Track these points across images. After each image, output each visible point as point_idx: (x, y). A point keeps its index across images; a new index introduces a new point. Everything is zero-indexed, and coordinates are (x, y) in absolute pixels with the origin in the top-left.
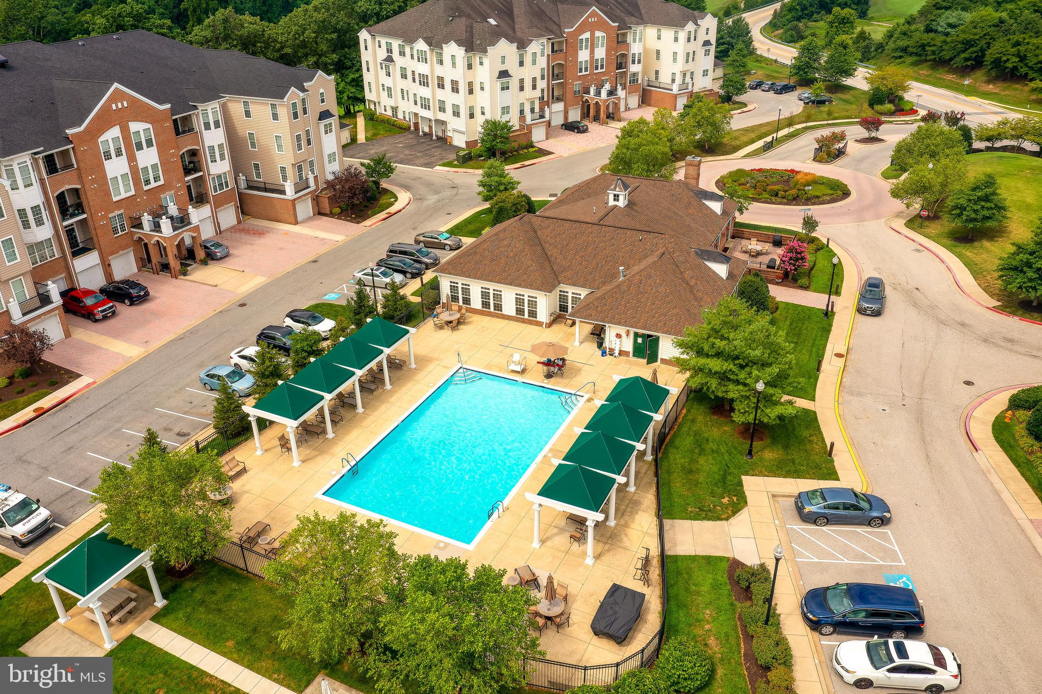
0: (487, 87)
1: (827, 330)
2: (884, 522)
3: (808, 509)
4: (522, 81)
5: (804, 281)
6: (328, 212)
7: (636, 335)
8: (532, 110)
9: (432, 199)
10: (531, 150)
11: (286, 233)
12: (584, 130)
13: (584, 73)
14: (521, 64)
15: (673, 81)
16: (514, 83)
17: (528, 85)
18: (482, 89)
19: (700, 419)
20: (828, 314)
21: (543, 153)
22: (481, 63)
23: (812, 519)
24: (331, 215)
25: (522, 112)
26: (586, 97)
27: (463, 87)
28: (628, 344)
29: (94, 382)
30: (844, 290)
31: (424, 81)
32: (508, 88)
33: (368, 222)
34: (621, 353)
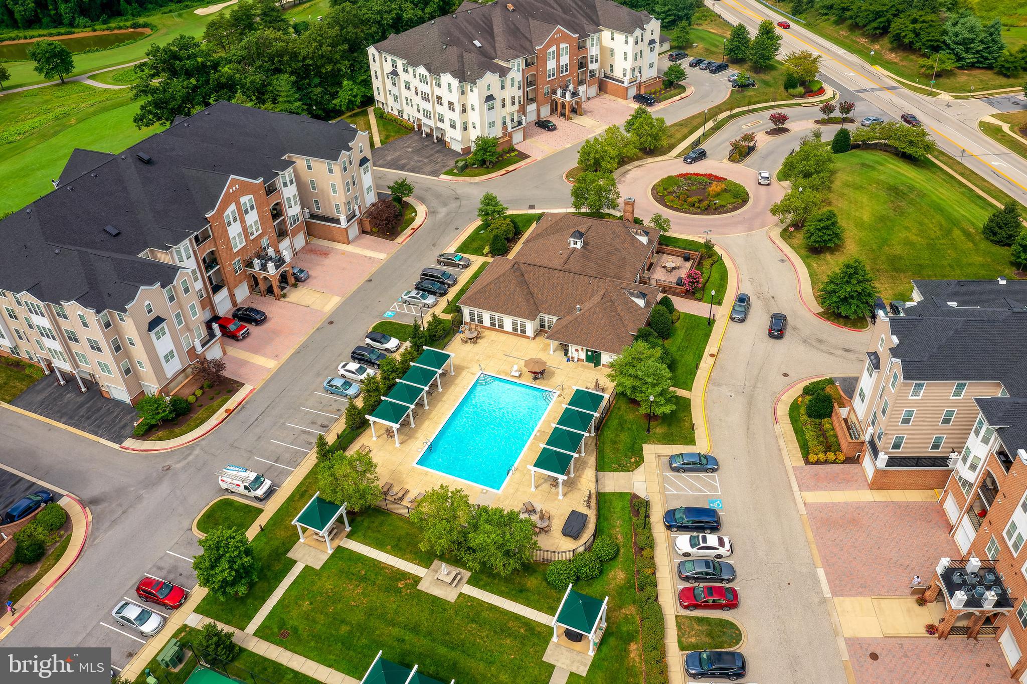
0: (477, 108)
1: (707, 335)
2: (714, 470)
3: (674, 465)
4: (503, 100)
5: (698, 295)
6: (369, 230)
7: (587, 351)
8: (512, 120)
9: (443, 211)
10: (513, 154)
11: (344, 253)
12: (552, 128)
13: (552, 78)
14: (503, 87)
15: (625, 75)
16: (498, 103)
17: (508, 102)
18: (473, 109)
19: (623, 406)
20: (710, 322)
21: (523, 156)
22: (472, 91)
23: (677, 470)
24: (371, 233)
25: (504, 123)
26: (554, 97)
27: (457, 107)
28: (583, 356)
29: (254, 389)
30: (724, 301)
31: (425, 97)
32: (493, 108)
33: (399, 239)
34: (579, 360)
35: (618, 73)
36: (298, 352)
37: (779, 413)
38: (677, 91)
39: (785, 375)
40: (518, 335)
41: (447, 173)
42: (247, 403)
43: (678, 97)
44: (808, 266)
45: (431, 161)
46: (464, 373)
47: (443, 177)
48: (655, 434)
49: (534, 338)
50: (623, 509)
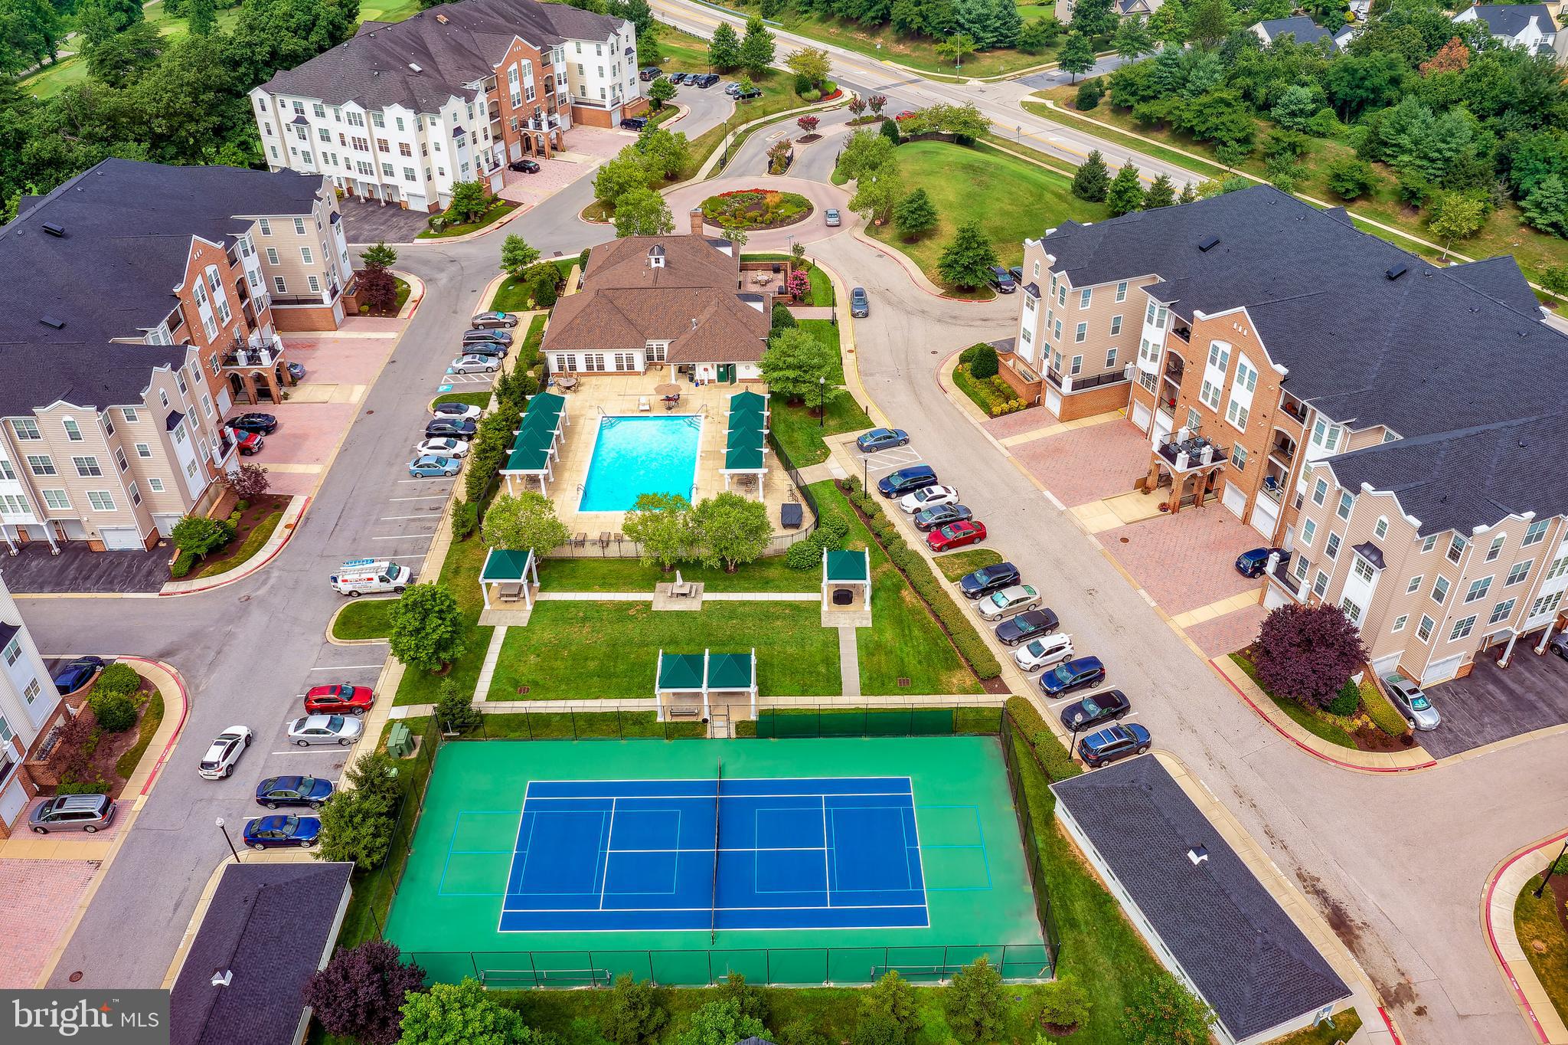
0: (443, 146)
1: (837, 335)
2: (906, 441)
3: (865, 444)
4: (474, 134)
5: (808, 300)
6: (356, 311)
7: (719, 366)
8: (487, 160)
9: (443, 279)
10: (499, 203)
11: (335, 340)
12: (534, 170)
13: (517, 106)
14: (471, 116)
15: (603, 96)
16: (468, 138)
17: (480, 136)
18: (438, 149)
19: (782, 412)
20: (834, 322)
21: (513, 205)
22: (433, 124)
23: (868, 450)
24: (360, 313)
25: (479, 165)
26: (524, 131)
27: (415, 150)
28: (713, 374)
29: (307, 501)
30: (838, 300)
31: (360, 145)
32: (463, 145)
33: (404, 314)
34: (710, 381)
35: (593, 95)
36: (344, 450)
37: (944, 384)
38: (669, 112)
39: (934, 353)
40: (624, 374)
41: (421, 236)
42: (309, 513)
43: (674, 118)
44: (911, 256)
45: (392, 227)
46: (581, 421)
47: (417, 241)
48: (829, 426)
49: (645, 373)
50: (832, 493)
